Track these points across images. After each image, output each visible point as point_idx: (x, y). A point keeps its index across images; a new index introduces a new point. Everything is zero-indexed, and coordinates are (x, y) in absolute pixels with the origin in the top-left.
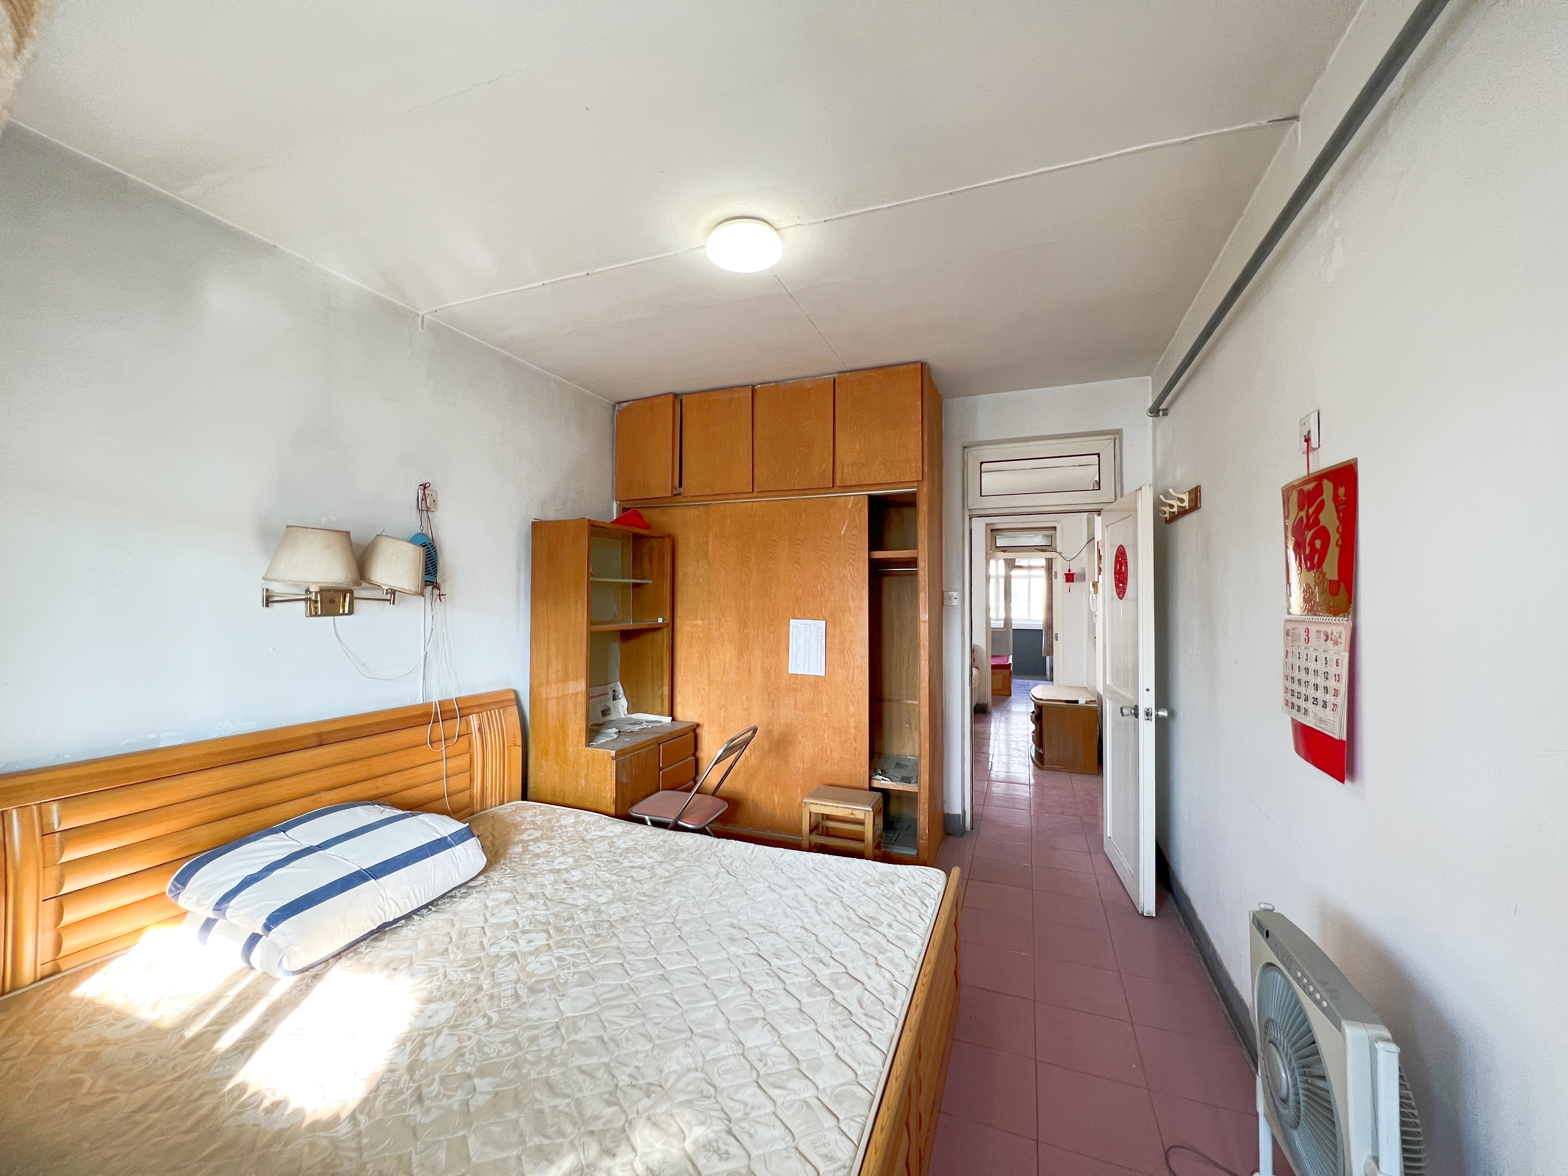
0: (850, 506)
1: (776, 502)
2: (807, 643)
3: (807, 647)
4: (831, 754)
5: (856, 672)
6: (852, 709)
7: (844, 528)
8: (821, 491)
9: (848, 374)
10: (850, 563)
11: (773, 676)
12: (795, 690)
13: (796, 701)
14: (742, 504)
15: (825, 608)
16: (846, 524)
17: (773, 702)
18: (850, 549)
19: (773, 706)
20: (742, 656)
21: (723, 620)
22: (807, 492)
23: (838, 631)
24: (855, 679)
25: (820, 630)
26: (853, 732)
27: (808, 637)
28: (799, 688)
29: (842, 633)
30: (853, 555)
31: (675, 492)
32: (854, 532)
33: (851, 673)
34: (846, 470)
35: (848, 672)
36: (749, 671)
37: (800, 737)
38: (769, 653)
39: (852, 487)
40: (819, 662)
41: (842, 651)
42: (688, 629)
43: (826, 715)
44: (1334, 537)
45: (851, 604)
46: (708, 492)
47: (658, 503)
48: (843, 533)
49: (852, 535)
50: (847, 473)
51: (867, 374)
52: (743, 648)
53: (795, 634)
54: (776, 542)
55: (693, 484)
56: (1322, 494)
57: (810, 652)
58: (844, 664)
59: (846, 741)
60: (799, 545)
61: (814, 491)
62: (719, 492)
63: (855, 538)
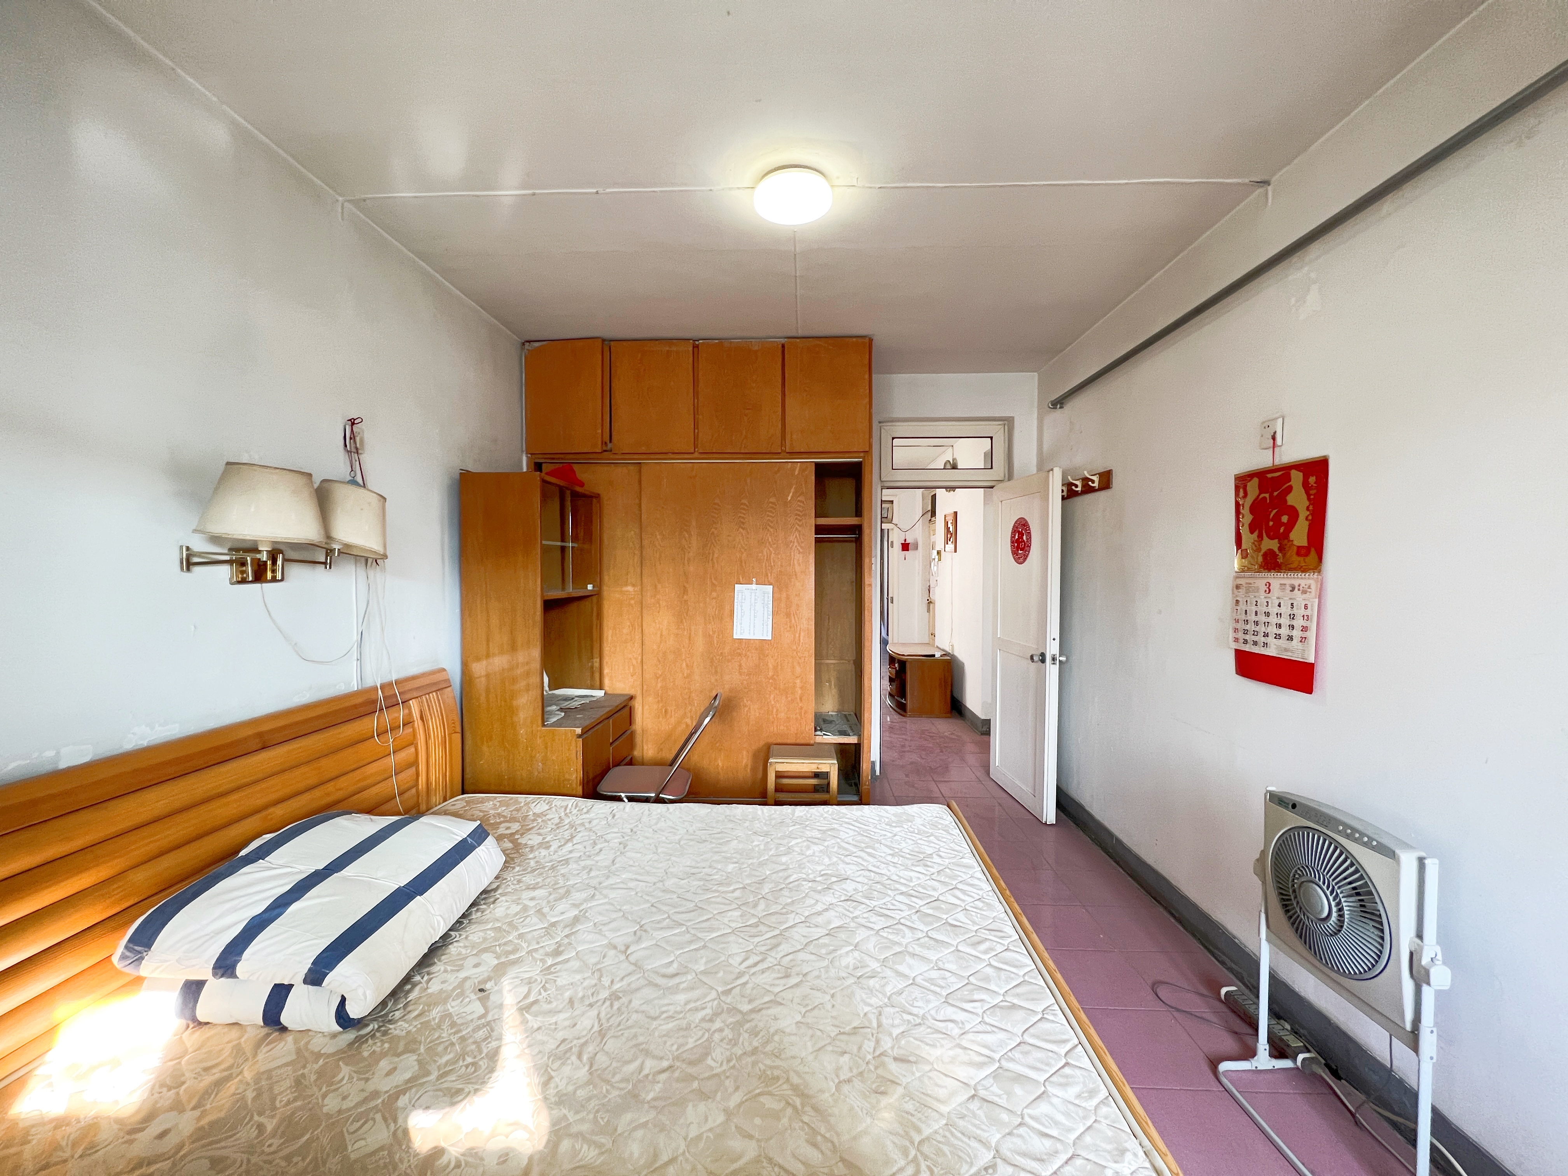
0: (796, 473)
1: (720, 464)
2: (752, 609)
3: (752, 612)
4: (777, 715)
5: (802, 634)
6: (798, 670)
7: (791, 494)
8: (768, 456)
9: (798, 340)
10: (797, 529)
11: (715, 642)
12: (740, 655)
13: (740, 666)
14: (681, 465)
15: (771, 573)
16: (792, 490)
17: (716, 667)
18: (796, 515)
19: (716, 672)
20: (682, 622)
21: (659, 586)
22: (752, 456)
23: (784, 595)
24: (802, 641)
25: (766, 595)
26: (800, 692)
27: (753, 601)
28: (744, 652)
29: (788, 598)
30: (800, 521)
31: (605, 448)
32: (801, 498)
33: (797, 635)
34: (794, 436)
35: (795, 636)
36: (690, 637)
37: (745, 701)
38: (711, 618)
39: (800, 454)
40: (765, 627)
41: (788, 615)
42: (617, 596)
43: (772, 678)
44: (1303, 514)
45: (797, 568)
46: (643, 449)
47: (588, 458)
48: (789, 498)
49: (799, 501)
50: (795, 440)
51: (817, 342)
52: (682, 614)
53: (740, 598)
54: (719, 506)
55: (624, 440)
56: (1290, 481)
57: (755, 617)
58: (790, 627)
59: (793, 701)
60: (744, 509)
61: (761, 456)
62: (657, 450)
63: (802, 504)
